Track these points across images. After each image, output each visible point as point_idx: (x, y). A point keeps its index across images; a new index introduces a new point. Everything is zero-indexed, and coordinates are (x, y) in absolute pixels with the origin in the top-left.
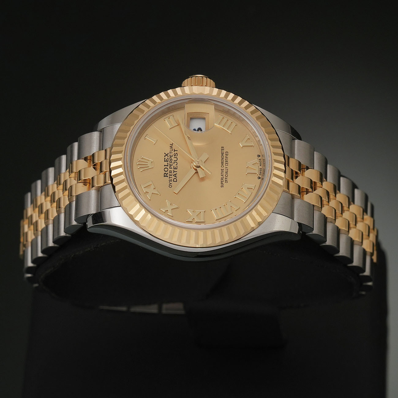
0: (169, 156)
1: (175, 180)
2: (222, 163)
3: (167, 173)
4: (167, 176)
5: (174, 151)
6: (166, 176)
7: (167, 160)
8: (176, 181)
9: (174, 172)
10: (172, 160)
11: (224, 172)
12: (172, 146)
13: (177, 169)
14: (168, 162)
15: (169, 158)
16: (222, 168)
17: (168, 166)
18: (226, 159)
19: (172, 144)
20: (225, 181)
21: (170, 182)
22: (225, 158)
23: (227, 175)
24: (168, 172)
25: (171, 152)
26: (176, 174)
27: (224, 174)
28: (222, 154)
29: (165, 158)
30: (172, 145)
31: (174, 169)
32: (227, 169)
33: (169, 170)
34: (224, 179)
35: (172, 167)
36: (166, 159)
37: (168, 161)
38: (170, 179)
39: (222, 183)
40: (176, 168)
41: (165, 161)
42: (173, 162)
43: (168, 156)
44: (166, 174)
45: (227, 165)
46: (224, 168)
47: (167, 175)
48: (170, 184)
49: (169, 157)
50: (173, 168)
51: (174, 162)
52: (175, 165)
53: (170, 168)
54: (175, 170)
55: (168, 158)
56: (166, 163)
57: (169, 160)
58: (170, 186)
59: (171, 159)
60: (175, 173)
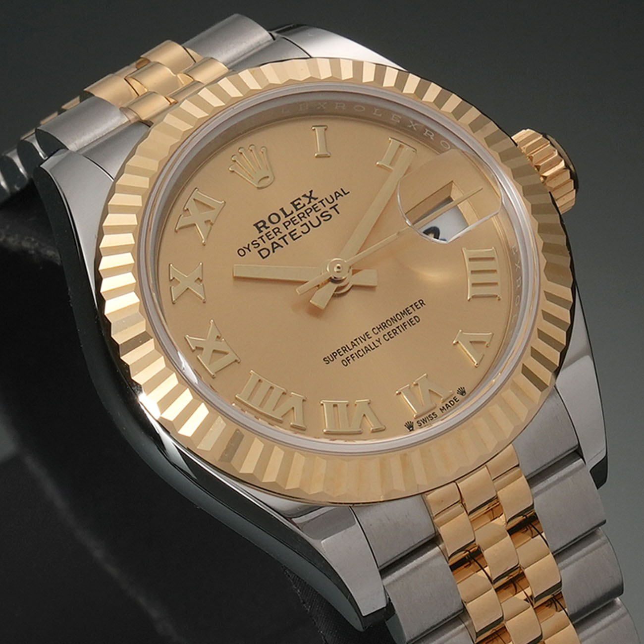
0: (312, 204)
1: (264, 253)
2: (384, 326)
3: (267, 225)
4: (260, 232)
5: (334, 207)
6: (259, 229)
7: (299, 207)
8: (264, 258)
9: (283, 238)
10: (306, 215)
11: (365, 344)
12: (340, 195)
13: (294, 240)
14: (294, 210)
15: (308, 206)
16: (371, 334)
17: (287, 216)
18: (398, 327)
19: (345, 194)
20: (344, 358)
21: (251, 247)
22: (400, 323)
23: (361, 353)
24: (272, 227)
25: (325, 202)
26: (279, 245)
27: (362, 346)
28: (406, 312)
29: (299, 199)
30: (343, 194)
31: (290, 233)
32: (377, 344)
33: (280, 225)
34: (348, 354)
35: (291, 227)
36: (299, 204)
37: (297, 210)
38: (260, 241)
39: (334, 355)
40: (295, 237)
41: (292, 203)
42: (305, 220)
43: (310, 202)
44: (264, 226)
45: (387, 337)
46: (376, 337)
47: (262, 229)
48: (248, 249)
49: (310, 206)
50: (290, 231)
51: (305, 224)
52: (299, 229)
53: (284, 224)
54: (288, 238)
55: (304, 205)
56: (289, 209)
57: (302, 210)
58: (242, 252)
59: (308, 214)
60: (281, 242)
